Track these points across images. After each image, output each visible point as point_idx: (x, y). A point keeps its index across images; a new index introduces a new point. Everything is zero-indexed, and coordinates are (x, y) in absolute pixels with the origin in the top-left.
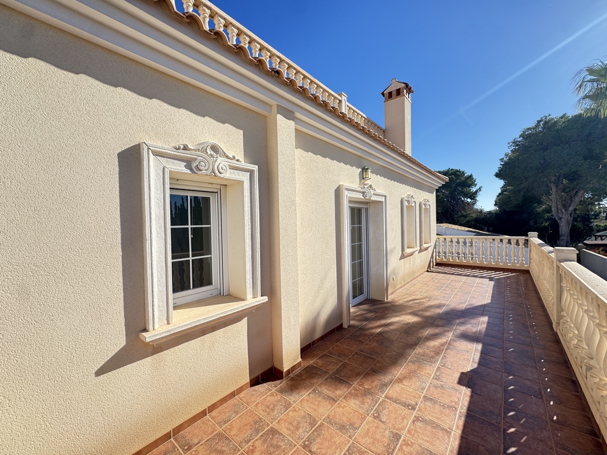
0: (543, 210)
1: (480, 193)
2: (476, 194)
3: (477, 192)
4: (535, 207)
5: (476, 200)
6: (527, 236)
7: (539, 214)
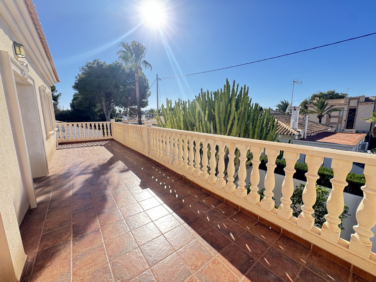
0: (97, 111)
1: (60, 97)
2: (58, 98)
3: (58, 96)
4: (93, 109)
5: (58, 101)
6: (110, 121)
7: (95, 112)
